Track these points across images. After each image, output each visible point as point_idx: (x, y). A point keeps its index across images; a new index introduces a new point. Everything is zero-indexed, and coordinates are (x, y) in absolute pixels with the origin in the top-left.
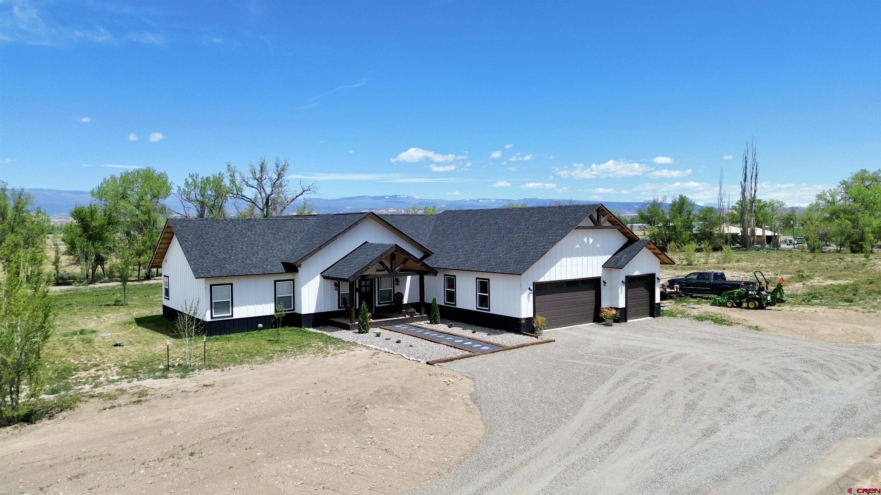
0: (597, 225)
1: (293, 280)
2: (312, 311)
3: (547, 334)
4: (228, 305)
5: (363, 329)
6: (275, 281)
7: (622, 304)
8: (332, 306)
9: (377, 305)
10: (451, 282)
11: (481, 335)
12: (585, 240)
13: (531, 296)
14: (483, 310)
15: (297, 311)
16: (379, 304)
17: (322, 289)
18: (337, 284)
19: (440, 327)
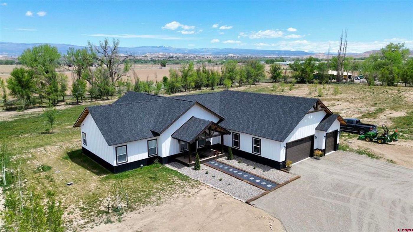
0: (316, 110)
1: (156, 139)
2: (167, 155)
3: (293, 169)
4: (125, 157)
5: (197, 166)
6: (148, 141)
7: (323, 148)
8: (177, 151)
9: (198, 148)
10: (237, 137)
11: (259, 171)
12: (309, 117)
13: (285, 150)
14: (256, 154)
15: (159, 155)
16: (199, 147)
17: (172, 145)
18: (179, 141)
19: (234, 163)
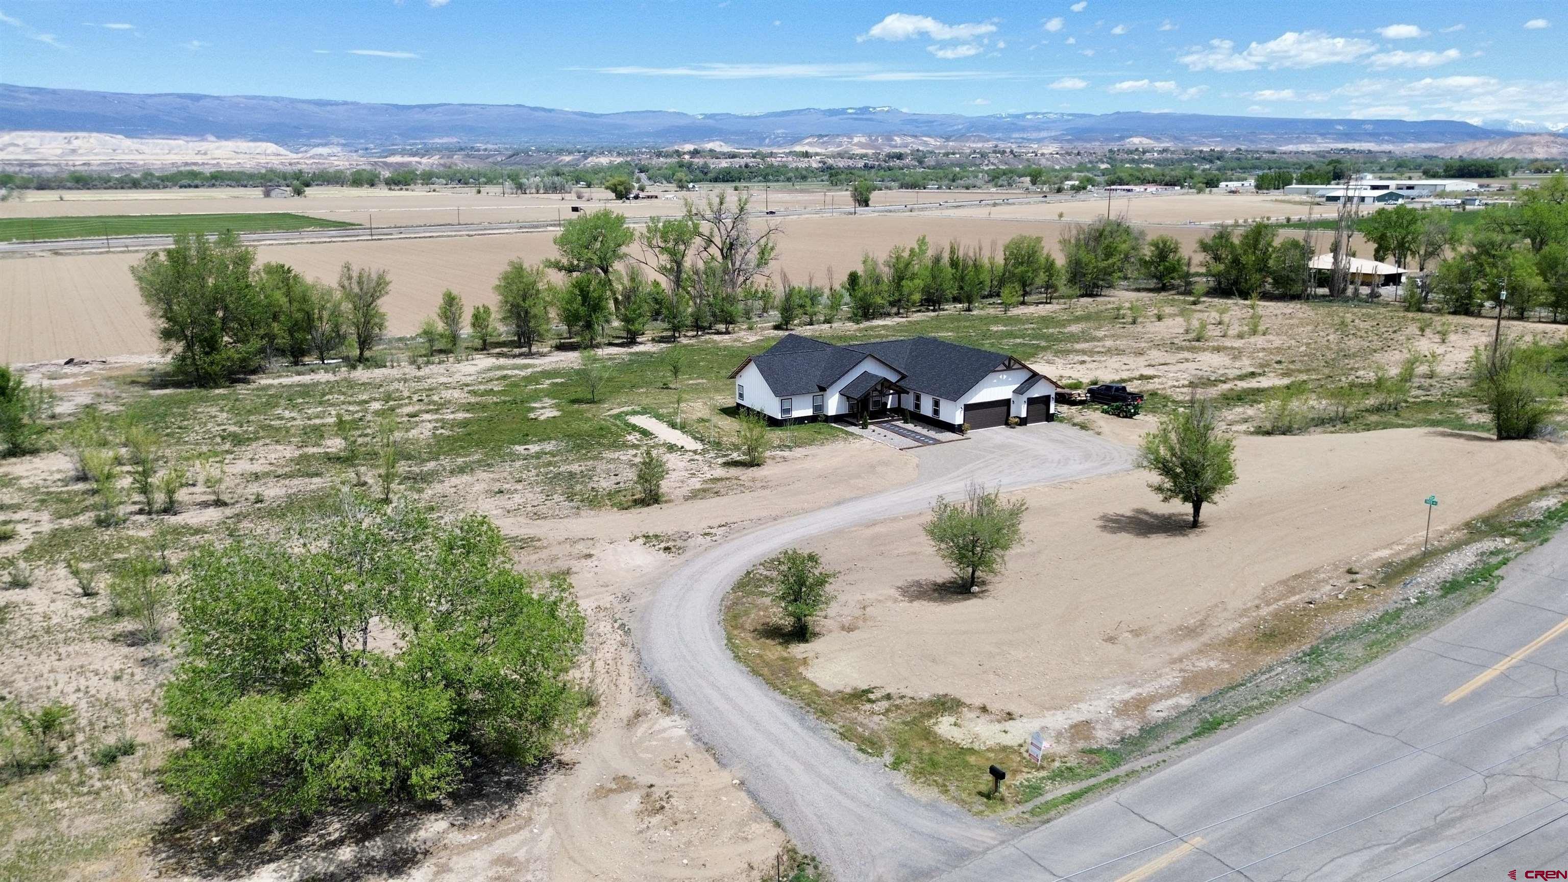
0: (1009, 368)
1: (823, 395)
2: (834, 414)
3: (970, 433)
4: (788, 411)
5: (865, 426)
6: (814, 396)
7: (1024, 415)
8: (844, 410)
9: (872, 410)
10: (918, 398)
11: (932, 434)
12: (1001, 377)
13: (963, 411)
14: (935, 417)
15: (825, 413)
17: (840, 402)
18: (848, 398)
19: (910, 426)
